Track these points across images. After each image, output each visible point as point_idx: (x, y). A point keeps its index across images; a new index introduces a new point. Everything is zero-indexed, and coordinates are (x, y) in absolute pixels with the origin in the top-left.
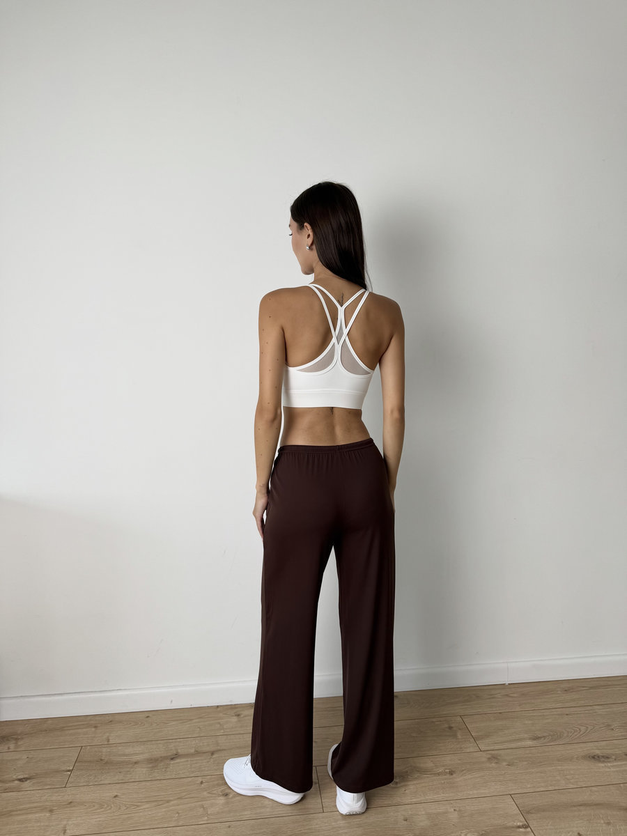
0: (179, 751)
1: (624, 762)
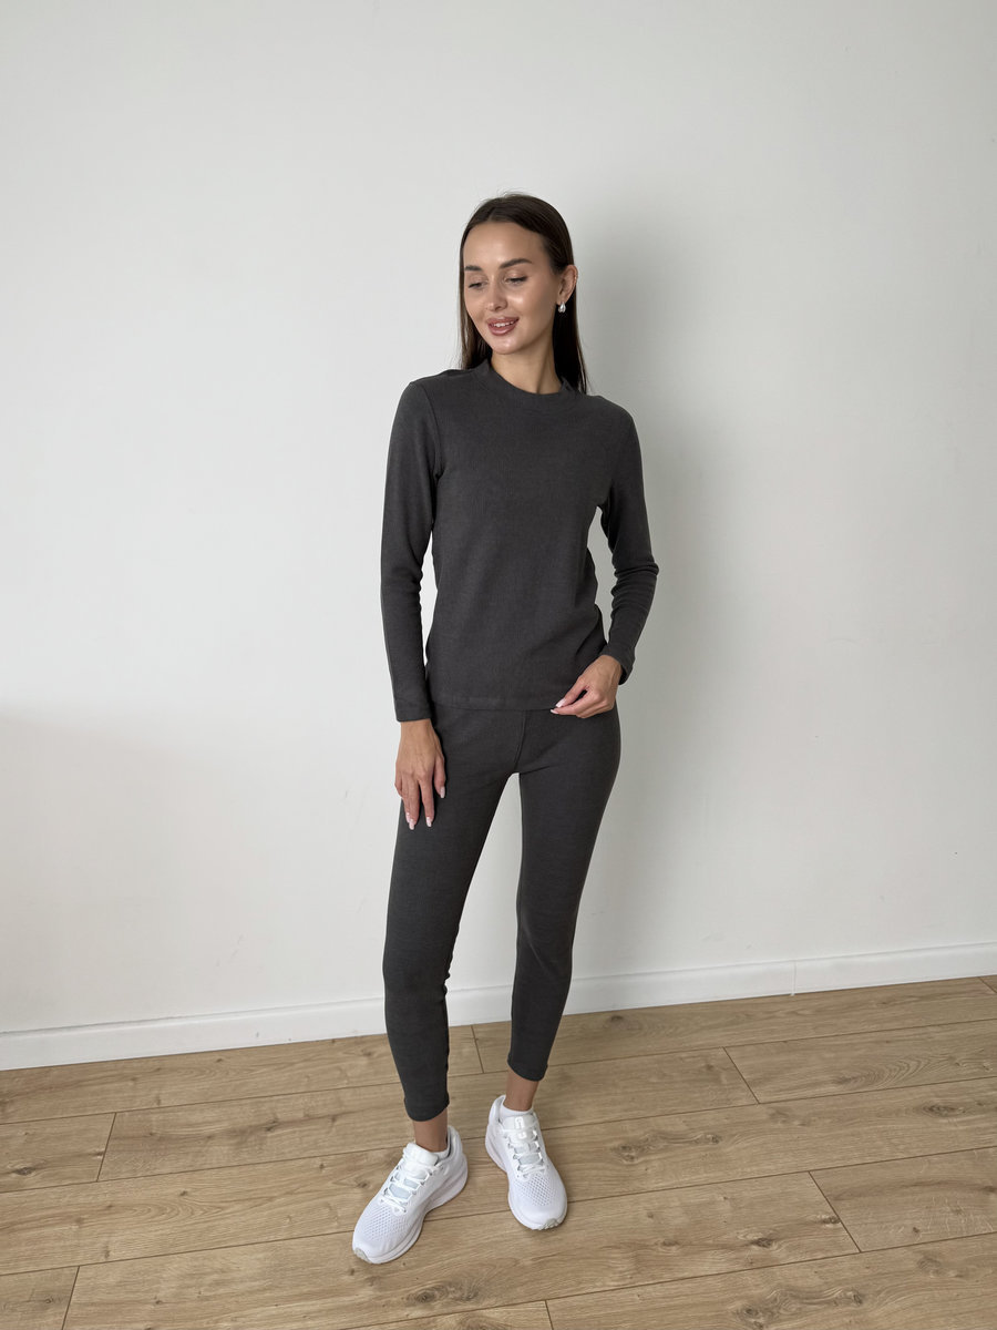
0: (279, 1116)
1: (979, 1116)
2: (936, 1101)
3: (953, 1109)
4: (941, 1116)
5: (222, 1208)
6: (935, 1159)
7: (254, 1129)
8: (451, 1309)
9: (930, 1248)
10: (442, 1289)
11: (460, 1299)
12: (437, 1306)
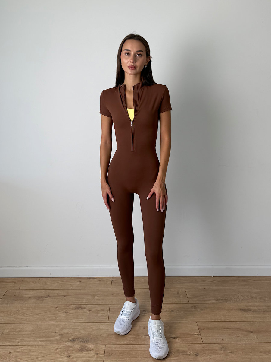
0: (50, 294)
1: (258, 313)
2: (246, 308)
3: (249, 310)
4: (245, 312)
5: (27, 314)
6: (238, 322)
7: (42, 297)
8: (78, 344)
9: (225, 344)
10: (78, 339)
11: (82, 342)
12: (75, 343)
